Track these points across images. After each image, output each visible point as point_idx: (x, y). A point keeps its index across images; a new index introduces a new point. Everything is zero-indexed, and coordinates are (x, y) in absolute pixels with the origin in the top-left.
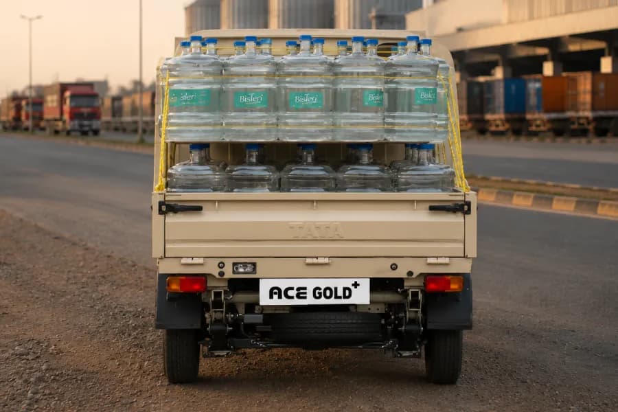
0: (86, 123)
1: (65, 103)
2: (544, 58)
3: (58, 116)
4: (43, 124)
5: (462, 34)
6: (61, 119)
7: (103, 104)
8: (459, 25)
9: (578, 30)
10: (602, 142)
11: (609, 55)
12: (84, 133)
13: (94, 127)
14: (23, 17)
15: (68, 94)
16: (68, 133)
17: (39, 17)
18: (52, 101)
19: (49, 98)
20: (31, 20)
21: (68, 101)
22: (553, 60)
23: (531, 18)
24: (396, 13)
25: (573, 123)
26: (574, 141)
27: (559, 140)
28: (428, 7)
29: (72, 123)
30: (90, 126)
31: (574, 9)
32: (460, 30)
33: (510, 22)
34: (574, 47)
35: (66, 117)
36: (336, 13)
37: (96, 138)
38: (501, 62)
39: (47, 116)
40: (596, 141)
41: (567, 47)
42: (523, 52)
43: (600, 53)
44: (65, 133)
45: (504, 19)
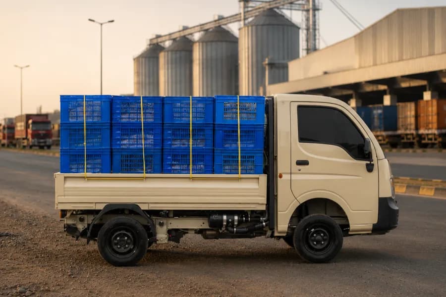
0: (42, 141)
1: (29, 127)
2: (384, 92)
3: (24, 137)
4: (14, 142)
5: (327, 76)
6: (26, 138)
7: (54, 128)
8: (325, 70)
9: (407, 73)
10: (424, 151)
11: (429, 90)
12: (42, 148)
13: (48, 144)
14: (16, 66)
15: (30, 121)
16: (31, 147)
17: (28, 66)
18: (21, 126)
19: (19, 124)
20: (22, 68)
21: (31, 126)
22: (390, 94)
23: (375, 64)
24: (282, 62)
25: (403, 138)
26: (404, 151)
27: (394, 150)
28: (303, 57)
29: (33, 141)
30: (45, 142)
31: (404, 57)
32: (326, 73)
33: (360, 67)
34: (404, 85)
35: (29, 137)
36: (240, 62)
37: (48, 150)
38: (354, 95)
39: (17, 137)
40: (419, 151)
41: (399, 85)
42: (369, 88)
43: (423, 89)
44: (29, 147)
45: (357, 66)
